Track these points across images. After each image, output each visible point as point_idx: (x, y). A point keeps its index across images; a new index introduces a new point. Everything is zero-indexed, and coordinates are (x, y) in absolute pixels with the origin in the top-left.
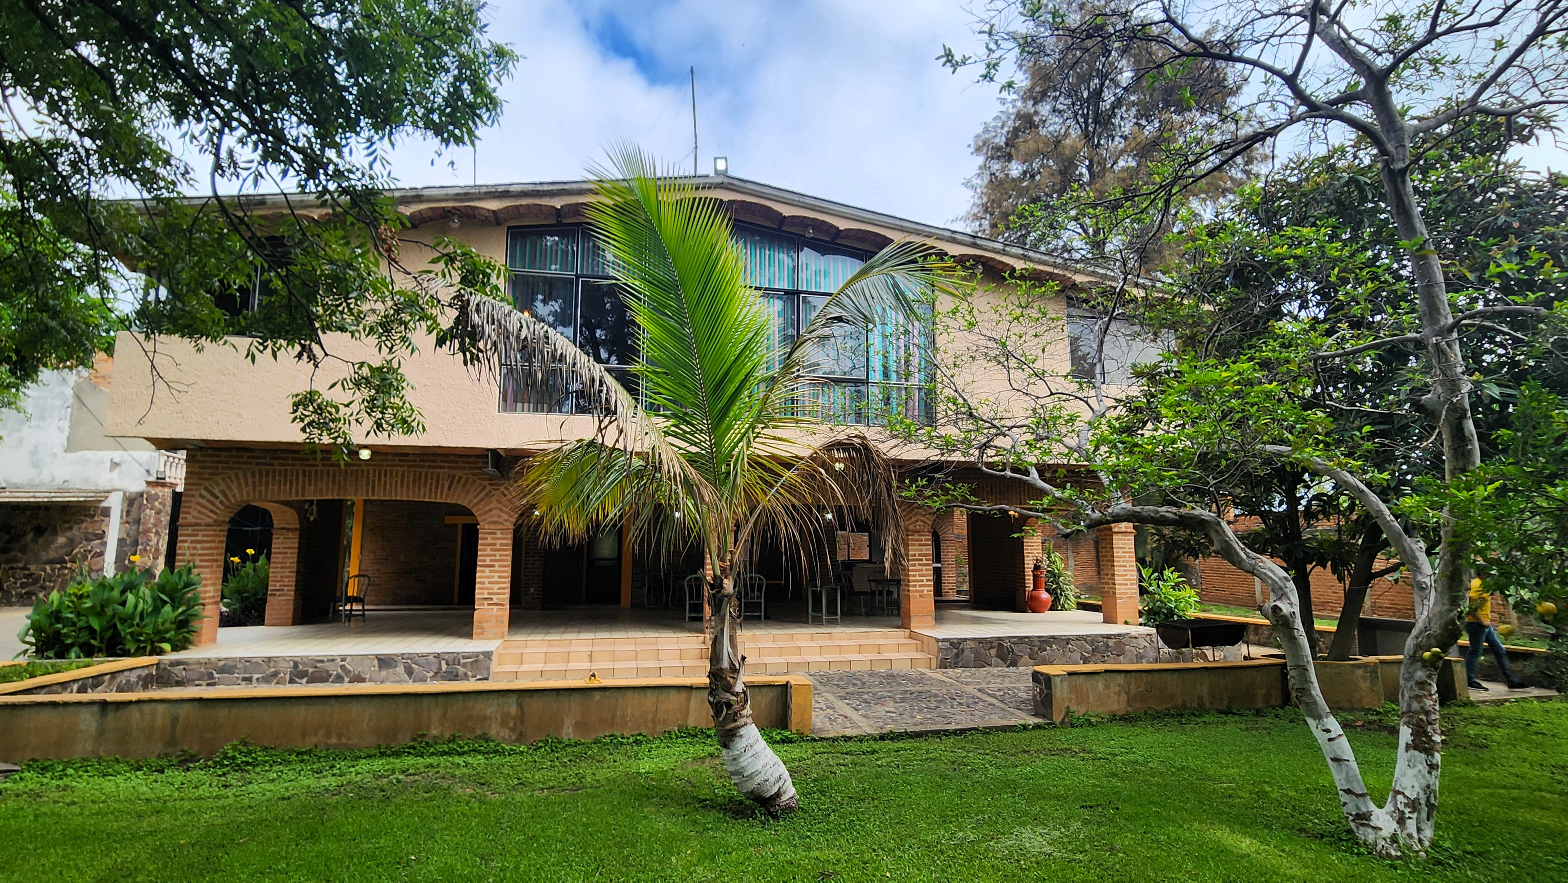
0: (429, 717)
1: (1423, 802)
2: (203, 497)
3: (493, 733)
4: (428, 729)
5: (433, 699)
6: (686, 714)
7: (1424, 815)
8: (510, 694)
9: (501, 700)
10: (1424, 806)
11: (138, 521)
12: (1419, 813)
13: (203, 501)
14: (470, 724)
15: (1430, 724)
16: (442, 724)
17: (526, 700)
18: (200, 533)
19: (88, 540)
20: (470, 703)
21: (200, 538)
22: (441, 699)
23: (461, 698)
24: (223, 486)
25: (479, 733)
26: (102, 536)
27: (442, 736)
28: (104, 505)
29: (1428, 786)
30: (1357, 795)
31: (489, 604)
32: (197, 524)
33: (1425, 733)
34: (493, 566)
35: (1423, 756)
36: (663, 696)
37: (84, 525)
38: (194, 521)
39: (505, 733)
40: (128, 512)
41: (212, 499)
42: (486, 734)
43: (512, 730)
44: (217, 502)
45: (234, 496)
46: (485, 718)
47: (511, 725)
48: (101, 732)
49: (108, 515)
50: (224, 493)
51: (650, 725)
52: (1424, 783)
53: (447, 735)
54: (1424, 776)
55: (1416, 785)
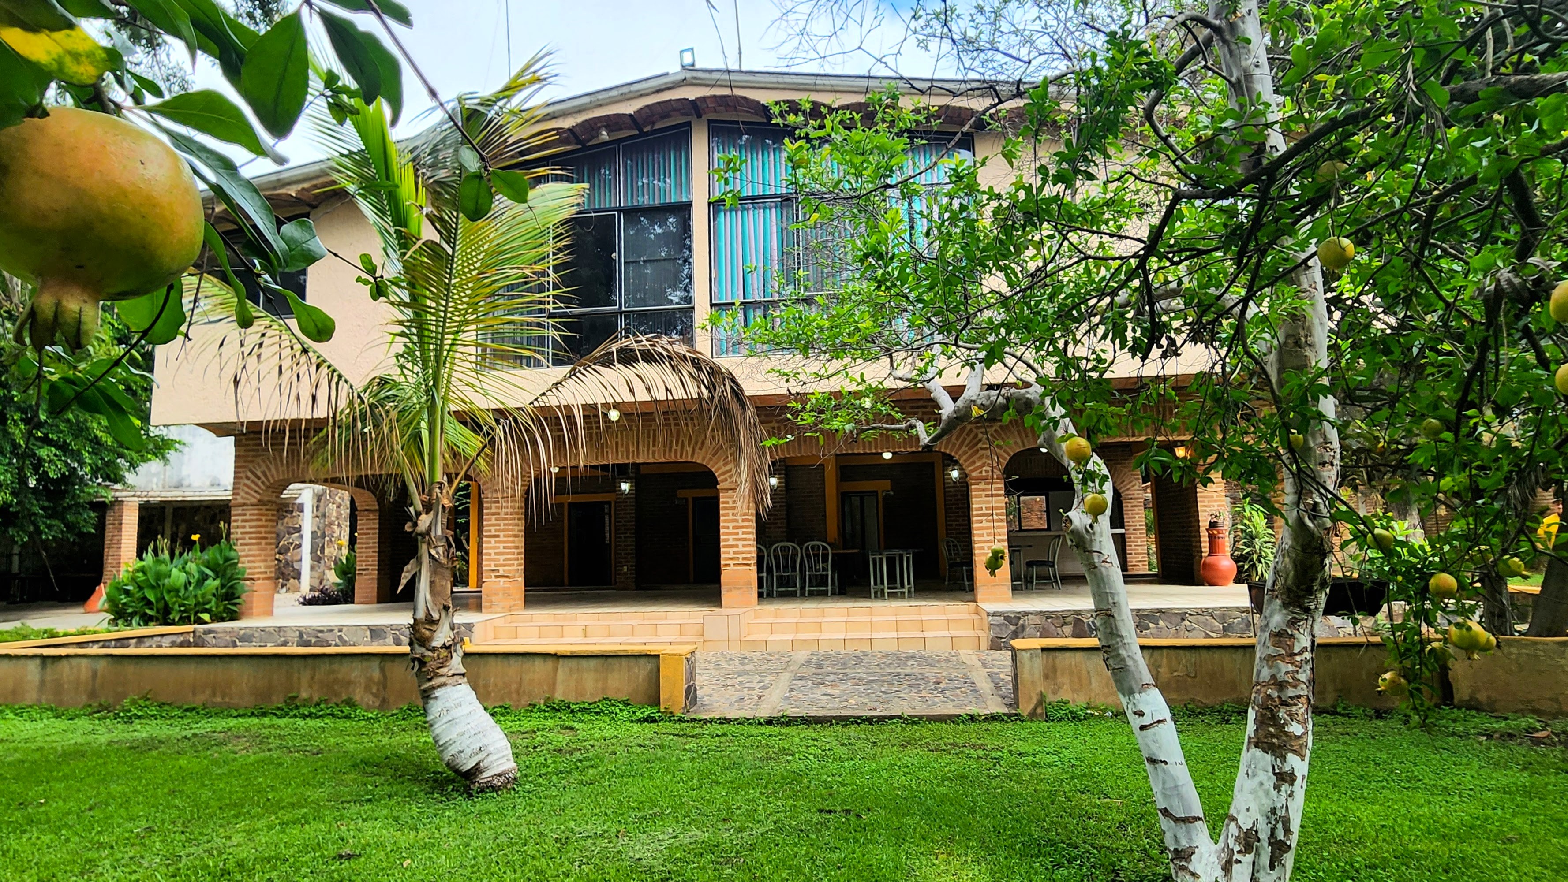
0: (299, 679)
1: (1264, 836)
2: (248, 478)
3: (357, 698)
4: (299, 691)
5: (302, 661)
6: (553, 686)
7: (1265, 860)
8: (373, 658)
9: (365, 664)
10: (1265, 844)
11: (324, 515)
12: (1258, 854)
13: (248, 483)
14: (336, 688)
15: (1284, 703)
16: (310, 687)
17: (388, 665)
18: (248, 512)
19: (290, 533)
20: (336, 666)
21: (248, 517)
22: (310, 661)
23: (327, 660)
24: (264, 468)
25: (344, 697)
26: (299, 530)
27: (311, 698)
28: (298, 501)
29: (1273, 811)
30: (1177, 820)
31: (497, 577)
32: (244, 505)
33: (1274, 718)
34: (498, 536)
35: (1269, 758)
36: (528, 664)
37: (286, 520)
38: (243, 501)
39: (369, 699)
40: (318, 507)
41: (256, 480)
42: (350, 699)
43: (376, 696)
44: (260, 483)
45: (273, 476)
46: (349, 683)
47: (374, 691)
48: (43, 682)
49: (302, 511)
50: (264, 473)
51: (514, 696)
52: (1267, 805)
53: (316, 699)
54: (1267, 793)
55: (1254, 807)
